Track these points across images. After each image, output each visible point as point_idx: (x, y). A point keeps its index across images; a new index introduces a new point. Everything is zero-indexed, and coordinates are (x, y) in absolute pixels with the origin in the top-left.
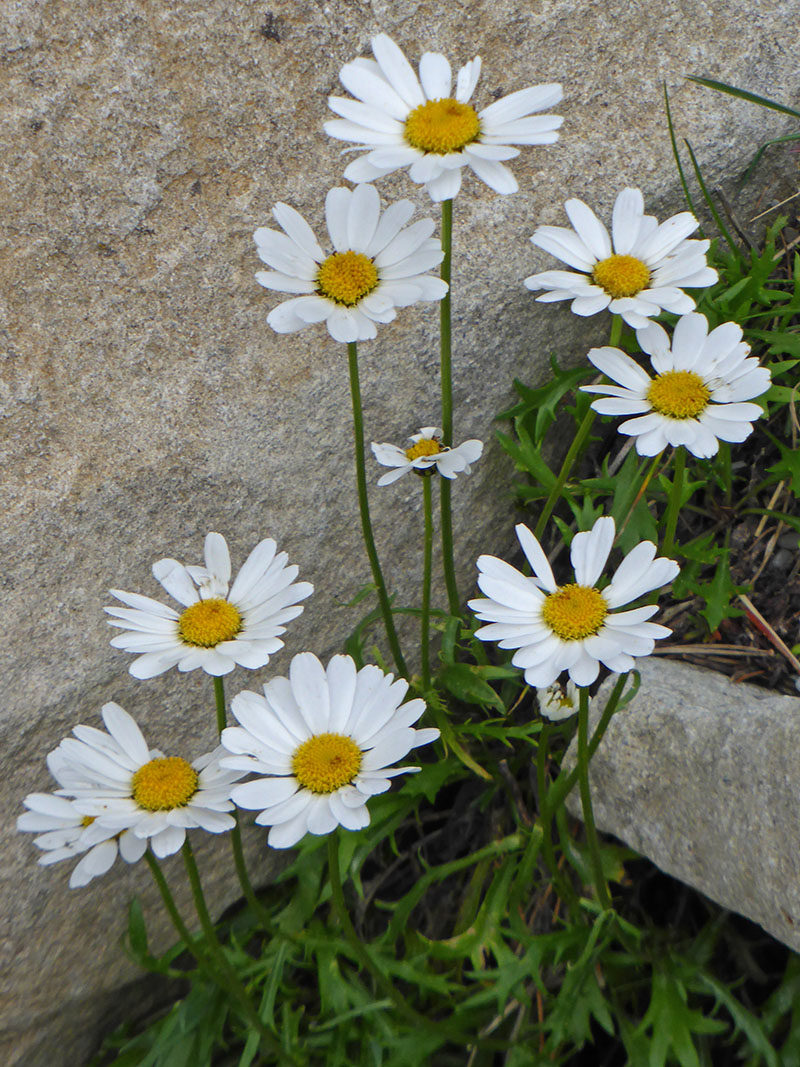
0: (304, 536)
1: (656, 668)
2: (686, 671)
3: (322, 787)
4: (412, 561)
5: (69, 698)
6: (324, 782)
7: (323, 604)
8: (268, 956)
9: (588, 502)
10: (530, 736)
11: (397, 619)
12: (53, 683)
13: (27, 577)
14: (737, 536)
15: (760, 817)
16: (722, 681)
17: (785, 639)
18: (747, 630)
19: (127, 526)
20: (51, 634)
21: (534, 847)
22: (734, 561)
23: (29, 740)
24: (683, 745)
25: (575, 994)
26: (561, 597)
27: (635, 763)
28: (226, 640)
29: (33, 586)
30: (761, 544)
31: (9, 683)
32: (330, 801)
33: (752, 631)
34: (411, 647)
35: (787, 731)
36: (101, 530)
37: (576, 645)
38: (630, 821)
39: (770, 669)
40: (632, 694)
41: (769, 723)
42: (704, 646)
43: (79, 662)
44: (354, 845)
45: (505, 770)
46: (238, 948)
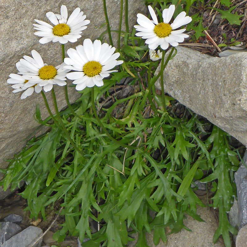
0: (87, 9)
1: (181, 49)
2: (189, 50)
3: (91, 75)
4: (116, 18)
5: (22, 49)
6: (91, 74)
7: (92, 28)
8: (73, 122)
9: (165, 3)
10: (146, 66)
11: (112, 33)
12: (18, 45)
13: (12, 16)
14: (204, 15)
15: (208, 89)
16: (199, 53)
17: (216, 42)
18: (206, 40)
19: (39, 4)
20: (18, 32)
21: (146, 95)
22: (203, 21)
23: (11, 60)
24: (188, 70)
25: (155, 135)
26: (159, 26)
27: (174, 74)
28: (66, 34)
29: (14, 18)
30: (211, 17)
31: (6, 44)
32: (93, 79)
33: (207, 40)
34: (115, 41)
35: (217, 66)
36: (32, 4)
37: (163, 38)
38: (172, 89)
39: (212, 50)
40: (175, 55)
41: (212, 64)
42: (194, 44)
43: (25, 40)
44: (98, 93)
45: (139, 75)
46: (65, 119)
